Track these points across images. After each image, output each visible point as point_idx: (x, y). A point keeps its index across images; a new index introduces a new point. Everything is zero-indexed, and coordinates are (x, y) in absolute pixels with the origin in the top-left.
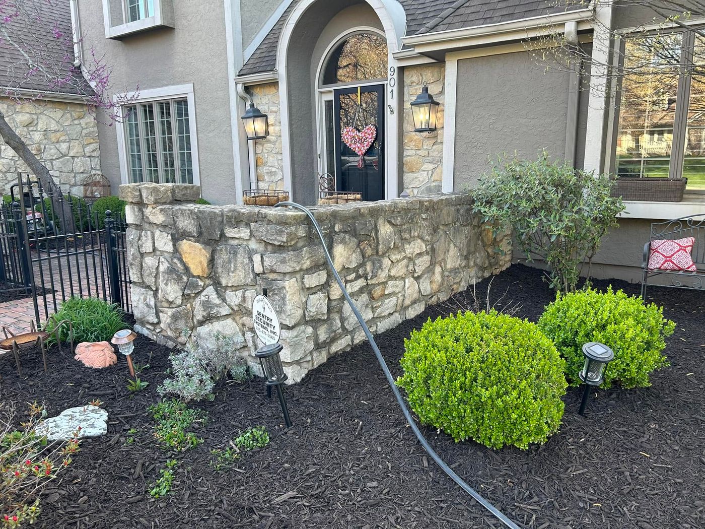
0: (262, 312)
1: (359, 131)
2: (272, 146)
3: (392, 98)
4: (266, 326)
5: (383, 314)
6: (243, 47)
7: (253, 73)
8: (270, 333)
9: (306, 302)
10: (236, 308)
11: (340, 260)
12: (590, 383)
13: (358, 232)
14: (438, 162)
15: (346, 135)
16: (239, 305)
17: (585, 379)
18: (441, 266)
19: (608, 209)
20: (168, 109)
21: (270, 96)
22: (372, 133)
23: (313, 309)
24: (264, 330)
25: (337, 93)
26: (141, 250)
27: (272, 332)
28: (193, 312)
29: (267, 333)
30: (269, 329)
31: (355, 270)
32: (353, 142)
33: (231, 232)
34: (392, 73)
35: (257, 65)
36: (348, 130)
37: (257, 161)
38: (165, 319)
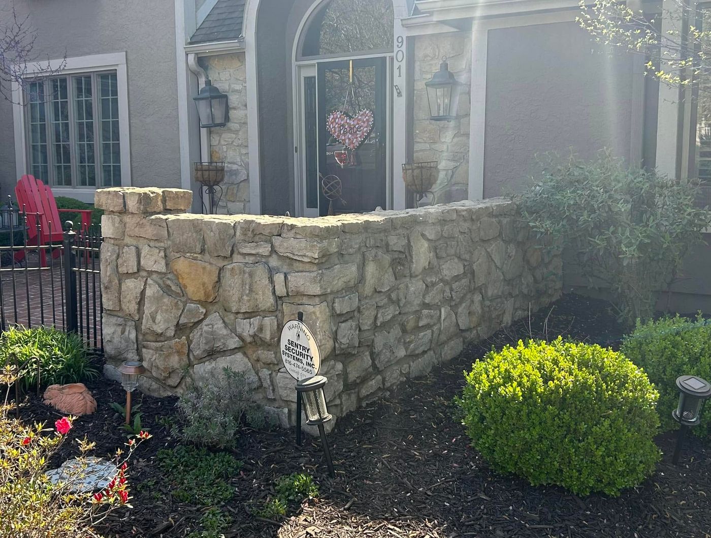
0: (295, 341)
1: (350, 118)
2: (234, 136)
3: (400, 76)
4: (301, 358)
5: (417, 352)
6: (196, 5)
7: (210, 41)
8: (305, 366)
9: (336, 332)
10: (249, 340)
11: (372, 282)
12: (686, 424)
13: (390, 247)
14: (460, 159)
15: (332, 123)
16: (254, 336)
17: (680, 419)
18: (481, 293)
19: (691, 223)
20: (89, 84)
21: (231, 71)
22: (368, 120)
23: (344, 341)
24: (297, 362)
25: (322, 67)
26: (120, 270)
27: (308, 364)
28: (189, 346)
29: (301, 365)
30: (304, 361)
31: (388, 294)
32: (342, 132)
33: (246, 247)
34: (400, 45)
35: (215, 30)
36: (335, 116)
37: (211, 156)
38: (149, 356)
